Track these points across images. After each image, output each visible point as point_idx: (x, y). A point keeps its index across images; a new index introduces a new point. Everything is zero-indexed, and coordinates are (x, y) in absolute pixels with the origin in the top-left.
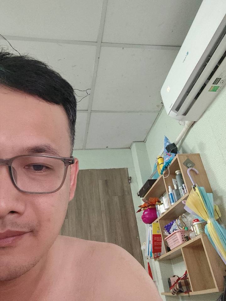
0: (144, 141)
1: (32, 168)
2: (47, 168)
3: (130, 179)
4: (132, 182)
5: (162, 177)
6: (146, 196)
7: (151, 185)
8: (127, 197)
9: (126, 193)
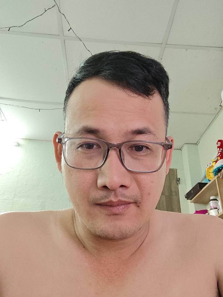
0: (196, 144)
1: (134, 148)
2: (147, 148)
3: (178, 180)
4: (180, 183)
5: (215, 180)
6: (194, 199)
7: (201, 188)
8: (174, 197)
9: (174, 194)
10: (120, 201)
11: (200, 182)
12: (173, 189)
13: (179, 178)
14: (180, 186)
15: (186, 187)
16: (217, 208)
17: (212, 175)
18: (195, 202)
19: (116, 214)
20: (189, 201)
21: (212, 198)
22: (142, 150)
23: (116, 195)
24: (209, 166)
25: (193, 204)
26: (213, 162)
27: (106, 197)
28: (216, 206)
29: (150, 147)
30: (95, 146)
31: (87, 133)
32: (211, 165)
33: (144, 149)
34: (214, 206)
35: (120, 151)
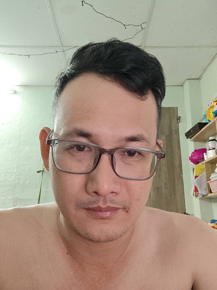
0: (198, 79)
1: (126, 154)
2: (140, 154)
3: (179, 119)
4: (180, 122)
5: (215, 121)
6: (194, 138)
7: (201, 128)
8: (175, 136)
9: (174, 133)
10: (108, 207)
11: (200, 122)
12: (173, 128)
13: (180, 117)
14: (180, 125)
15: (186, 125)
16: (215, 149)
17: (212, 115)
18: (195, 141)
19: (103, 218)
20: (189, 139)
21: (211, 138)
22: (134, 155)
23: (105, 201)
24: (209, 107)
25: (192, 142)
26: (214, 102)
27: (94, 202)
28: (214, 147)
29: (142, 153)
30: (86, 149)
31: (78, 136)
32: (212, 105)
33: (136, 154)
34: (212, 146)
35: (112, 156)
